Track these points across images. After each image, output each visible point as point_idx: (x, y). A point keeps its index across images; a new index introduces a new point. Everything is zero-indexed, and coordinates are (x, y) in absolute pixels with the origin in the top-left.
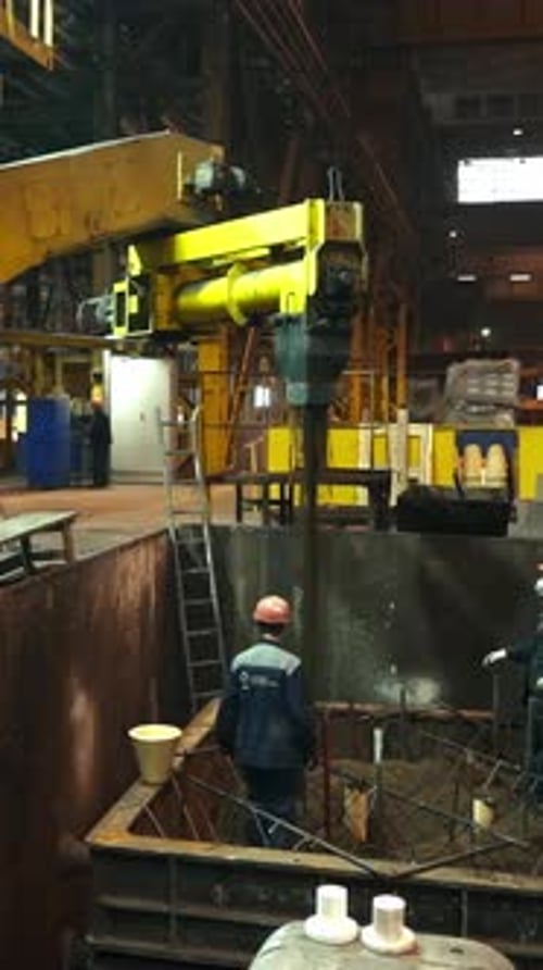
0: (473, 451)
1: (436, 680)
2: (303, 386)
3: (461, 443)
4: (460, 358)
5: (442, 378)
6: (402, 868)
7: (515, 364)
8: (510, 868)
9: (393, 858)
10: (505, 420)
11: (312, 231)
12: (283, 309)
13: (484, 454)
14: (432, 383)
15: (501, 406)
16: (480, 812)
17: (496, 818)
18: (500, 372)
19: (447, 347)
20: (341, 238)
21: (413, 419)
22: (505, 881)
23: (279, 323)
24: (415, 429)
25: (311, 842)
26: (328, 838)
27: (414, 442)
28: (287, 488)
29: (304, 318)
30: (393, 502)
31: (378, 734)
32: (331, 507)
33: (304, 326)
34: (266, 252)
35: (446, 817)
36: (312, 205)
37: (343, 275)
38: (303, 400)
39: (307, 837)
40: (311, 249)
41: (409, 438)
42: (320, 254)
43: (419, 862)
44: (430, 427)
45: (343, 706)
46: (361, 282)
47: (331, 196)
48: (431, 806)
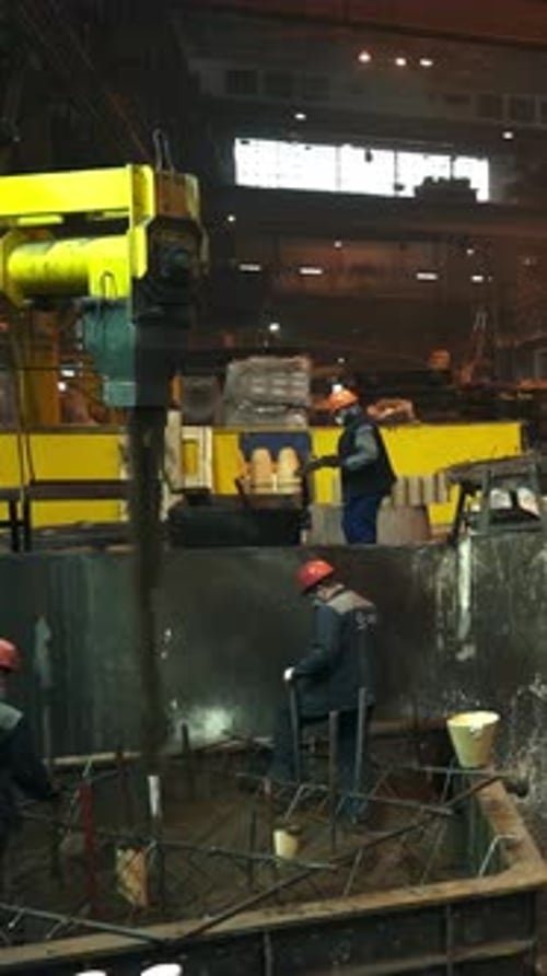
0: (261, 455)
1: (228, 708)
2: (130, 384)
3: (247, 446)
4: (242, 354)
5: (222, 378)
6: (189, 927)
7: (305, 362)
8: (319, 895)
9: (180, 918)
10: (298, 421)
11: (138, 201)
12: (95, 291)
13: (275, 458)
14: (210, 382)
15: (291, 407)
16: (282, 843)
17: (302, 845)
18: (289, 370)
19: (229, 341)
20: (175, 214)
21: (187, 422)
22: (314, 910)
23: (91, 307)
24: (190, 433)
25: (71, 924)
26: (93, 915)
27: (190, 446)
28: (19, 506)
29: (129, 304)
30: (164, 516)
31: (153, 781)
32: (86, 526)
33: (129, 314)
34: (57, 220)
35: (242, 857)
36: (135, 172)
37: (180, 258)
38: (131, 402)
39: (64, 920)
40: (137, 223)
41: (184, 442)
42: (150, 230)
43: (211, 915)
44: (209, 432)
45: (109, 756)
46: (202, 266)
47: (159, 164)
48: (224, 849)
